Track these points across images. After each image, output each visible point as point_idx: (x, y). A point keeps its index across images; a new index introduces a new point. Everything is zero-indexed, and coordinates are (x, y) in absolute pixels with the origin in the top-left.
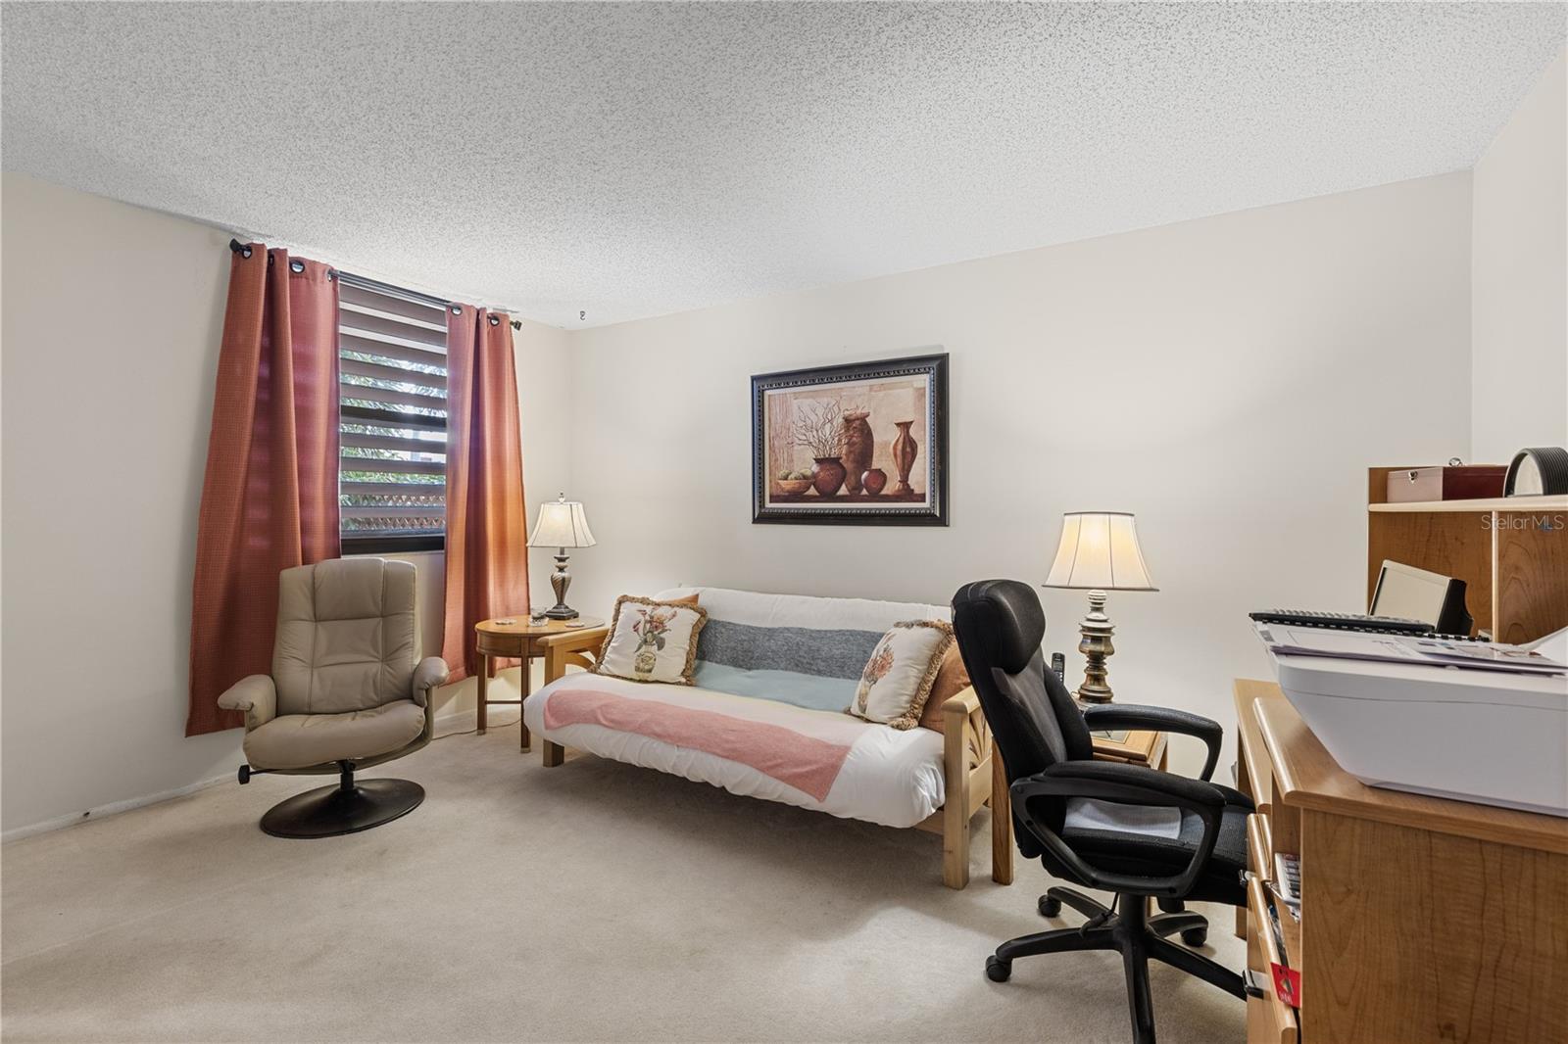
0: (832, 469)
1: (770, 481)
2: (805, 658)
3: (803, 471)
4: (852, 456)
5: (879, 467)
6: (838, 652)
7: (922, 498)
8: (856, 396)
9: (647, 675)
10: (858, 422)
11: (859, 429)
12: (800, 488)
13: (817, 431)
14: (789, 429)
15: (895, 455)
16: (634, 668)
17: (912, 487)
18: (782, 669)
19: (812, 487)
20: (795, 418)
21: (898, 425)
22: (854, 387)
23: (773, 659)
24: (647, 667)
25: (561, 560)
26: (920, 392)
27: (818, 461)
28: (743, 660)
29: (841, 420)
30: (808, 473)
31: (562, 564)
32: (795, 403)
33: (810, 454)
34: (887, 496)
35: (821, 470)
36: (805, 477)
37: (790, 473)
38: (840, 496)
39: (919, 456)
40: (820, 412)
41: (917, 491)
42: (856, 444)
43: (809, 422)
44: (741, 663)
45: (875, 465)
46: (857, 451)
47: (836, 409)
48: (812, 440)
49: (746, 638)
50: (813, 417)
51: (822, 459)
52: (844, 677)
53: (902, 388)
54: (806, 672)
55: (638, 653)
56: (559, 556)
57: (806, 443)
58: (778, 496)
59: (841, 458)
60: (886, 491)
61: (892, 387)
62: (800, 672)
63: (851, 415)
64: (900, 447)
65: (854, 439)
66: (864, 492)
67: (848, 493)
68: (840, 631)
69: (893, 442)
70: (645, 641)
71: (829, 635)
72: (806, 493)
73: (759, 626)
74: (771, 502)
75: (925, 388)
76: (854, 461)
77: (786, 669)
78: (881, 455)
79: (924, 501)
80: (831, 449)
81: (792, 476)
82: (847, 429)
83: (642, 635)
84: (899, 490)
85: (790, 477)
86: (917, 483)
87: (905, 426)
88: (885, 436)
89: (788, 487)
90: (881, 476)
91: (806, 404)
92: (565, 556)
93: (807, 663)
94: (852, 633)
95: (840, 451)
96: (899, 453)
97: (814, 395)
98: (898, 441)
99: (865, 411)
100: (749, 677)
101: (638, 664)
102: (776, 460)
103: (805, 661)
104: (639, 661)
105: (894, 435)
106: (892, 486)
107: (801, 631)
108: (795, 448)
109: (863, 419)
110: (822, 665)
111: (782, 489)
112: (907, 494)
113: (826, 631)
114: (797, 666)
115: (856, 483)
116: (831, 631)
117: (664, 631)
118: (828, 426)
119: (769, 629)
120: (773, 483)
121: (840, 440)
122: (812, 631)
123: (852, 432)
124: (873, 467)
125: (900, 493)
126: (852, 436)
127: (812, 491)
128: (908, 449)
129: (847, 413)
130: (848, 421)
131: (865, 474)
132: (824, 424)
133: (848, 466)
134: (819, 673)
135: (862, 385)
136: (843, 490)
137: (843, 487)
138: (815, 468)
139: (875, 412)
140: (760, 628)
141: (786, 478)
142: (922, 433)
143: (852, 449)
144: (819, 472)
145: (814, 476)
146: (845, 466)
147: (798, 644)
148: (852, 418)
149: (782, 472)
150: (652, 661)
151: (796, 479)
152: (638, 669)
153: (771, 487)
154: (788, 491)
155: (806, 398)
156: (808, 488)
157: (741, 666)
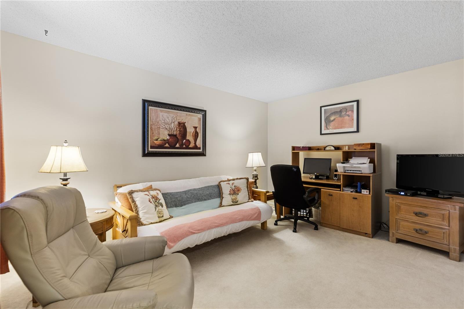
0: (174, 138)
1: (150, 141)
2: (200, 197)
3: (164, 138)
4: (180, 135)
5: (188, 139)
6: (208, 193)
7: (200, 148)
8: (183, 116)
9: (162, 218)
10: (182, 124)
11: (182, 126)
12: (162, 144)
13: (169, 125)
14: (158, 123)
15: (193, 136)
16: (157, 217)
17: (197, 145)
18: (194, 202)
19: (167, 144)
20: (161, 120)
21: (194, 127)
22: (182, 113)
23: (190, 200)
24: (161, 215)
25: (64, 180)
26: (200, 119)
27: (169, 135)
28: (179, 204)
29: (177, 123)
30: (166, 139)
31: (65, 182)
32: (161, 114)
33: (166, 133)
34: (191, 148)
35: (170, 138)
36: (164, 140)
37: (159, 138)
38: (177, 147)
39: (199, 137)
40: (170, 119)
41: (199, 146)
42: (182, 131)
43: (166, 121)
44: (178, 205)
45: (188, 138)
46: (182, 133)
47: (175, 118)
48: (167, 128)
49: (178, 196)
50: (167, 120)
51: (171, 135)
52: (212, 199)
53: (195, 117)
54: (202, 201)
55: (156, 211)
56: (63, 178)
57: (165, 128)
58: (153, 146)
59: (177, 135)
60: (191, 146)
61: (192, 116)
62: (200, 201)
63: (180, 122)
64: (194, 134)
65: (181, 129)
66: (184, 146)
67: (179, 146)
68: (205, 187)
69: (192, 132)
70: (156, 206)
71: (203, 189)
72: (165, 146)
73: (180, 191)
74: (151, 149)
75: (201, 118)
76: (181, 136)
77: (195, 202)
78: (189, 135)
79: (200, 149)
80: (174, 132)
81: (159, 139)
82: (179, 126)
83: (153, 203)
84: (194, 146)
85: (158, 140)
86: (199, 144)
87: (195, 128)
88: (190, 130)
89: (158, 143)
90: (189, 142)
91: (165, 115)
92: (67, 177)
93: (201, 198)
94: (209, 187)
95: (176, 132)
96: (194, 135)
97: (169, 112)
98: (194, 132)
99: (185, 121)
100: (183, 209)
101: (158, 215)
102: (153, 133)
103: (200, 198)
104: (158, 214)
105: (193, 130)
106: (192, 145)
107: (195, 190)
108: (161, 130)
109: (184, 123)
110: (205, 198)
111: (155, 144)
112: (196, 147)
113: (201, 188)
114: (198, 200)
115: (182, 143)
116: (203, 188)
117: (159, 200)
118: (173, 124)
119: (184, 191)
120: (151, 141)
121: (177, 129)
122: (198, 189)
123: (180, 127)
124: (187, 139)
125: (194, 147)
126: (180, 128)
127: (167, 145)
128: (196, 135)
129: (179, 121)
130: (179, 123)
131: (184, 141)
132: (171, 123)
133: (179, 138)
134: (205, 200)
135: (184, 113)
136: (178, 145)
137: (178, 144)
138: (168, 137)
139: (187, 122)
140: (180, 192)
141: (157, 140)
142: (200, 130)
143: (181, 132)
144: (169, 139)
145: (168, 140)
146: (178, 137)
147: (196, 193)
148: (181, 123)
149: (156, 138)
150: (162, 212)
151: (161, 141)
152: (159, 217)
153: (151, 143)
154: (158, 145)
155: (166, 113)
156: (166, 144)
157: (178, 206)
